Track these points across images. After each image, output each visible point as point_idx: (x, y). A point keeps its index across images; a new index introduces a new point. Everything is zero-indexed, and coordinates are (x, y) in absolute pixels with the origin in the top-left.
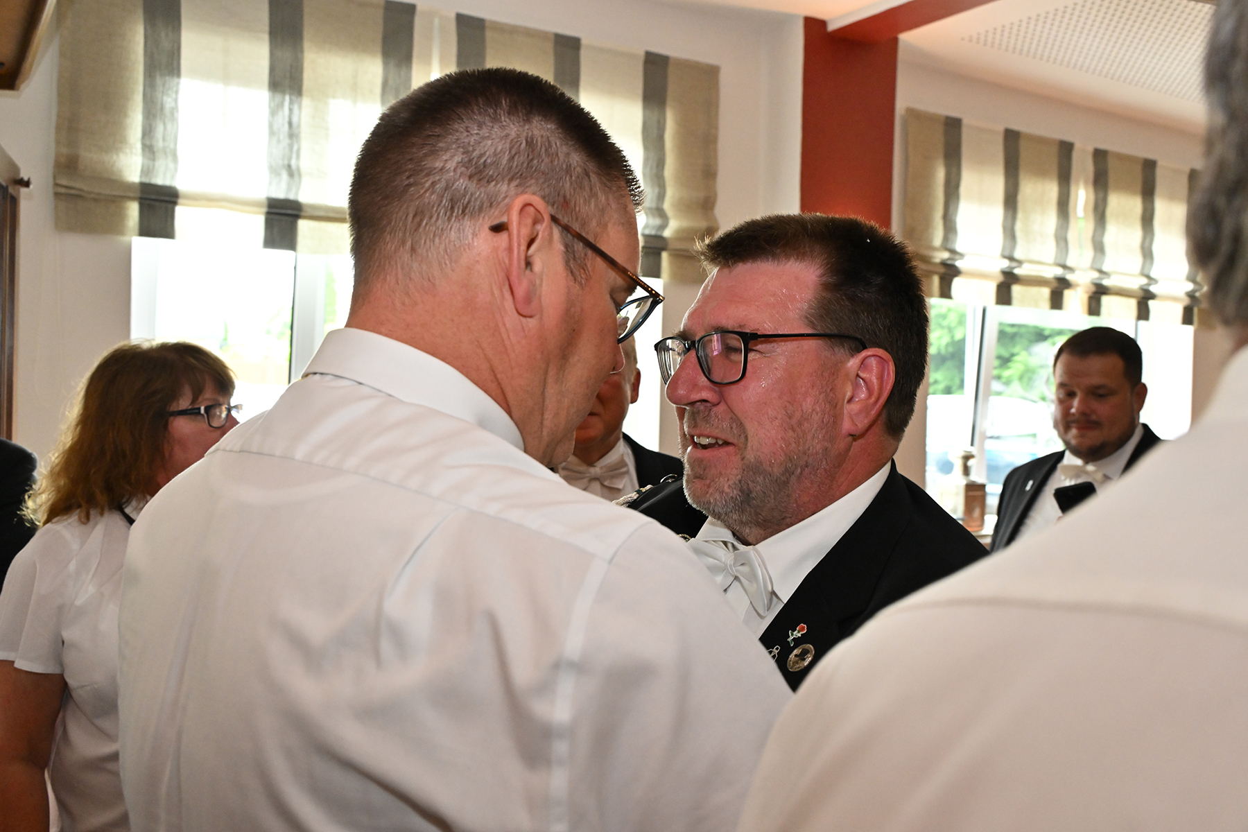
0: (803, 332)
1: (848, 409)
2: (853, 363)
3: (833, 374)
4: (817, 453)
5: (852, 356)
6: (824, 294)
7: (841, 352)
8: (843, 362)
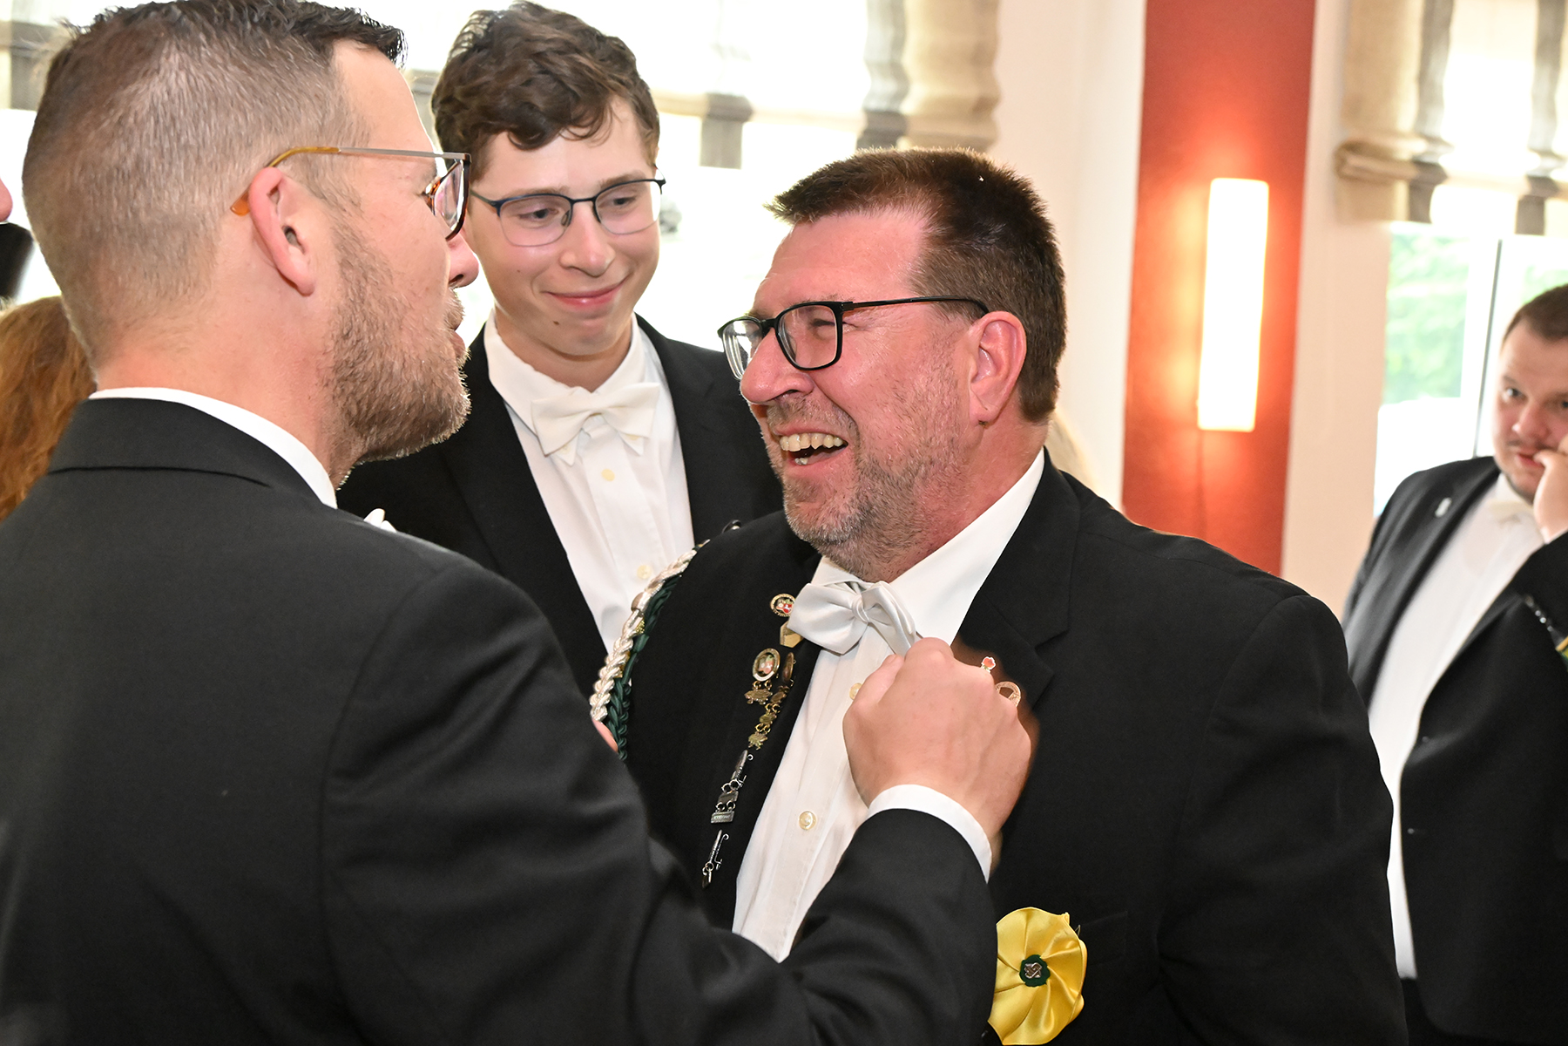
0: (908, 298)
1: (973, 389)
2: (974, 331)
3: (949, 346)
4: (940, 446)
5: (972, 323)
6: (931, 250)
7: (958, 320)
8: (961, 332)
